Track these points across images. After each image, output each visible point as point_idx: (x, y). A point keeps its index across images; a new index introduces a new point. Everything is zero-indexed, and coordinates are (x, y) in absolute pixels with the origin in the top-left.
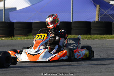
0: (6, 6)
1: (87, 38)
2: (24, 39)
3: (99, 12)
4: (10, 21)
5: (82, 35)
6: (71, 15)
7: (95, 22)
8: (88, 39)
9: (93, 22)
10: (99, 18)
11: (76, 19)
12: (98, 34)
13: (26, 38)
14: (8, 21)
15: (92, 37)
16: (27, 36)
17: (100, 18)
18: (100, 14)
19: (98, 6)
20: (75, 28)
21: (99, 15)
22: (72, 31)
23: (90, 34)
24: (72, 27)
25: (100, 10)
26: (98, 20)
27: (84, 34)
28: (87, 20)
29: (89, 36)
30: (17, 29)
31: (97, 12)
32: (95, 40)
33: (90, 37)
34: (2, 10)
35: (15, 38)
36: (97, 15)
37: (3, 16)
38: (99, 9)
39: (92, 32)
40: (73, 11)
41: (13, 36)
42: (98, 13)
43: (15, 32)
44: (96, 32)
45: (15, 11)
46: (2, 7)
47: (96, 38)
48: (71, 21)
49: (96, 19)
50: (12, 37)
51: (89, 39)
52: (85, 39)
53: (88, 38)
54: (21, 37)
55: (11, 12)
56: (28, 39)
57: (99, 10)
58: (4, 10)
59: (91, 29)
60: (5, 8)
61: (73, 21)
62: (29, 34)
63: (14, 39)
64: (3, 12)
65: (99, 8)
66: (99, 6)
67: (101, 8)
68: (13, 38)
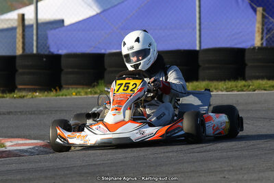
0: (39, 17)
1: (236, 87)
2: (86, 93)
3: (263, 25)
4: (50, 52)
5: (225, 80)
6: (196, 33)
7: (254, 48)
8: (238, 91)
9: (249, 49)
10: (262, 39)
11: (209, 44)
12: (262, 78)
13: (91, 92)
14: (46, 53)
15: (249, 86)
16: (94, 86)
17: (265, 39)
18: (265, 31)
19: (260, 9)
20: (207, 65)
21: (262, 33)
22: (201, 73)
23: (244, 79)
24: (200, 63)
25: (266, 20)
26: (262, 44)
27: (229, 79)
28: (236, 44)
29: (243, 83)
30: (70, 70)
31: (258, 26)
32: (256, 92)
33: (245, 86)
34: (32, 26)
35: (64, 91)
36: (259, 31)
37: (33, 40)
38: (264, 17)
39: (248, 72)
40: (200, 24)
41: (61, 88)
42: (260, 27)
43: (64, 78)
44: (257, 74)
45: (61, 27)
46: (31, 20)
47: (259, 88)
48: (198, 48)
49: (257, 42)
50: (56, 90)
51: (242, 90)
52: (232, 91)
53: (241, 87)
54: (78, 90)
55: (51, 29)
56: (96, 93)
57: (263, 21)
58: (35, 26)
59: (246, 65)
60: (39, 21)
61: (202, 48)
62: (98, 83)
63: (62, 96)
64: (33, 31)
65: (263, 15)
66: (264, 10)
67: (267, 15)
68: (61, 93)
